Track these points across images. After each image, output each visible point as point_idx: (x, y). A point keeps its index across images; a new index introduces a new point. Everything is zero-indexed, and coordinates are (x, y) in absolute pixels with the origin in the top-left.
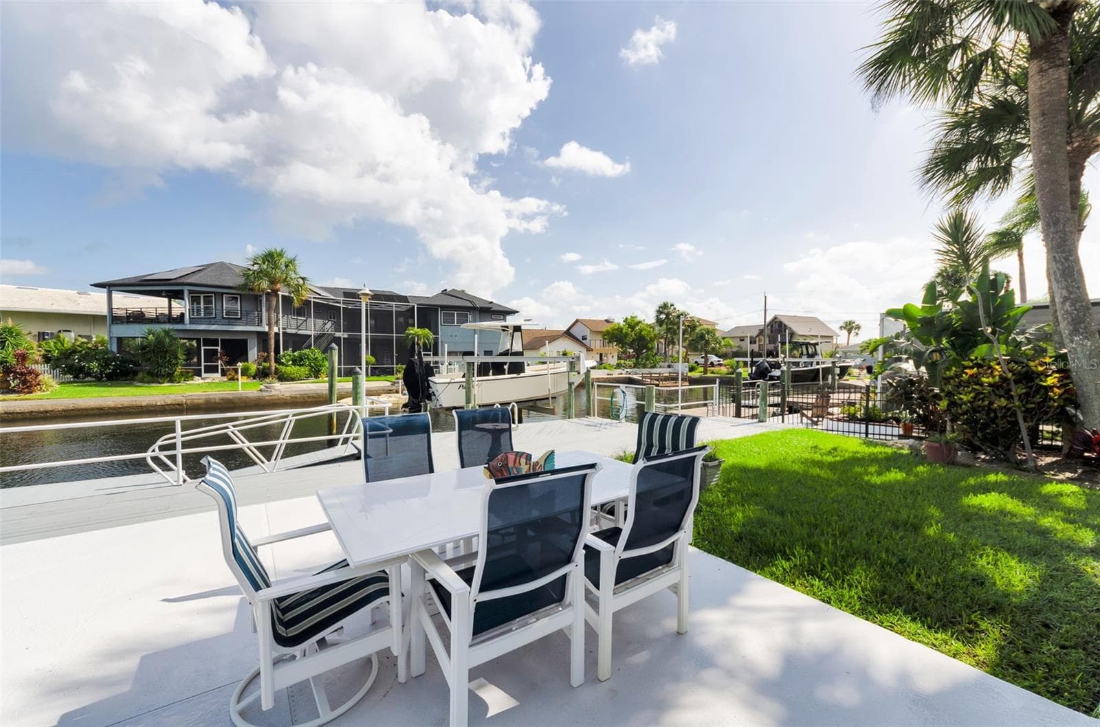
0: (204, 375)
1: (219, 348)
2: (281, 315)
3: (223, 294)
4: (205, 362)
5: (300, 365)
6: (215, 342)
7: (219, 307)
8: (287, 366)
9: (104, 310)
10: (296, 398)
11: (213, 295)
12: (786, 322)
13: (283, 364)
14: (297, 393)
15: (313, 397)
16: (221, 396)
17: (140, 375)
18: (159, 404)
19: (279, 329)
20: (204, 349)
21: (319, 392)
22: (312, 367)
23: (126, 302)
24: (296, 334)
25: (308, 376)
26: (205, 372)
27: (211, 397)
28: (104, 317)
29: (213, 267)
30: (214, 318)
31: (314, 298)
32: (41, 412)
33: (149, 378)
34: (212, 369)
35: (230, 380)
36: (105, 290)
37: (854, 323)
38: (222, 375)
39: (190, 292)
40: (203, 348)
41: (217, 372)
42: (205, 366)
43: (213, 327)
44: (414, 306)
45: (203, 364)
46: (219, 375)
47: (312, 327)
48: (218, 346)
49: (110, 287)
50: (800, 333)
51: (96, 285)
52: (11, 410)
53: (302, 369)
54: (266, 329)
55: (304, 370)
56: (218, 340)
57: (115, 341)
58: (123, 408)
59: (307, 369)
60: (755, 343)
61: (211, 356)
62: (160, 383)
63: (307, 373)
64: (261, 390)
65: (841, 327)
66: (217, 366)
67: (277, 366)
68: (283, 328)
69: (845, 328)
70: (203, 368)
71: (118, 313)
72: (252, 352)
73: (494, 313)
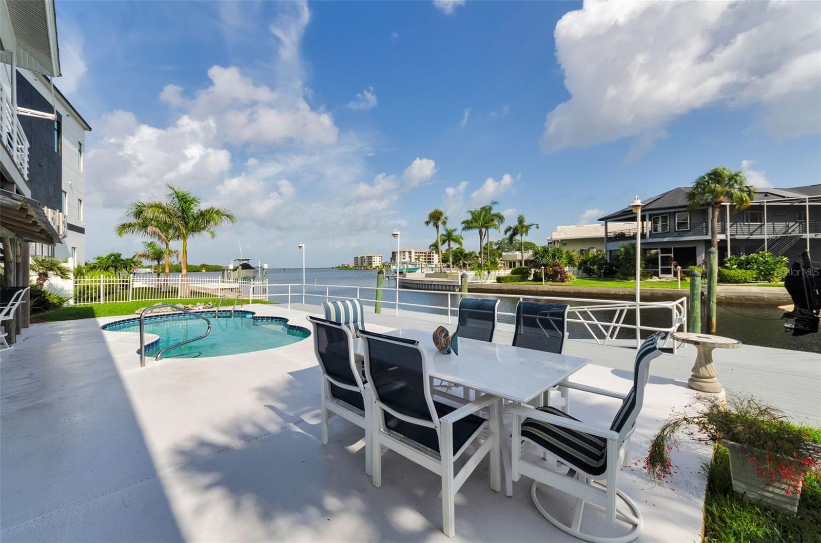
0: (661, 275)
1: (672, 255)
2: (728, 224)
3: (675, 213)
4: (661, 265)
5: (746, 269)
6: (669, 251)
7: (672, 223)
8: (731, 269)
9: (602, 234)
10: (732, 298)
11: (668, 215)
13: (727, 268)
14: (735, 294)
15: (751, 299)
16: (662, 292)
17: (618, 274)
18: (620, 293)
19: (727, 236)
20: (661, 256)
21: (758, 295)
22: (762, 271)
23: (616, 227)
24: (747, 240)
25: (757, 279)
26: (662, 273)
27: (655, 292)
28: (604, 238)
29: (671, 193)
30: (669, 232)
31: (767, 202)
34: (667, 271)
36: (604, 222)
38: (674, 276)
39: (651, 215)
41: (670, 273)
42: (661, 268)
43: (666, 239)
45: (660, 267)
46: (671, 276)
47: (767, 231)
48: (671, 253)
49: (606, 219)
51: (599, 220)
53: (749, 272)
54: (711, 237)
55: (752, 274)
56: (671, 248)
57: (608, 252)
58: (601, 294)
59: (754, 272)
61: (666, 261)
62: (628, 280)
63: (755, 276)
66: (671, 269)
67: (721, 269)
68: (731, 235)
70: (660, 270)
71: (610, 235)
72: (701, 258)
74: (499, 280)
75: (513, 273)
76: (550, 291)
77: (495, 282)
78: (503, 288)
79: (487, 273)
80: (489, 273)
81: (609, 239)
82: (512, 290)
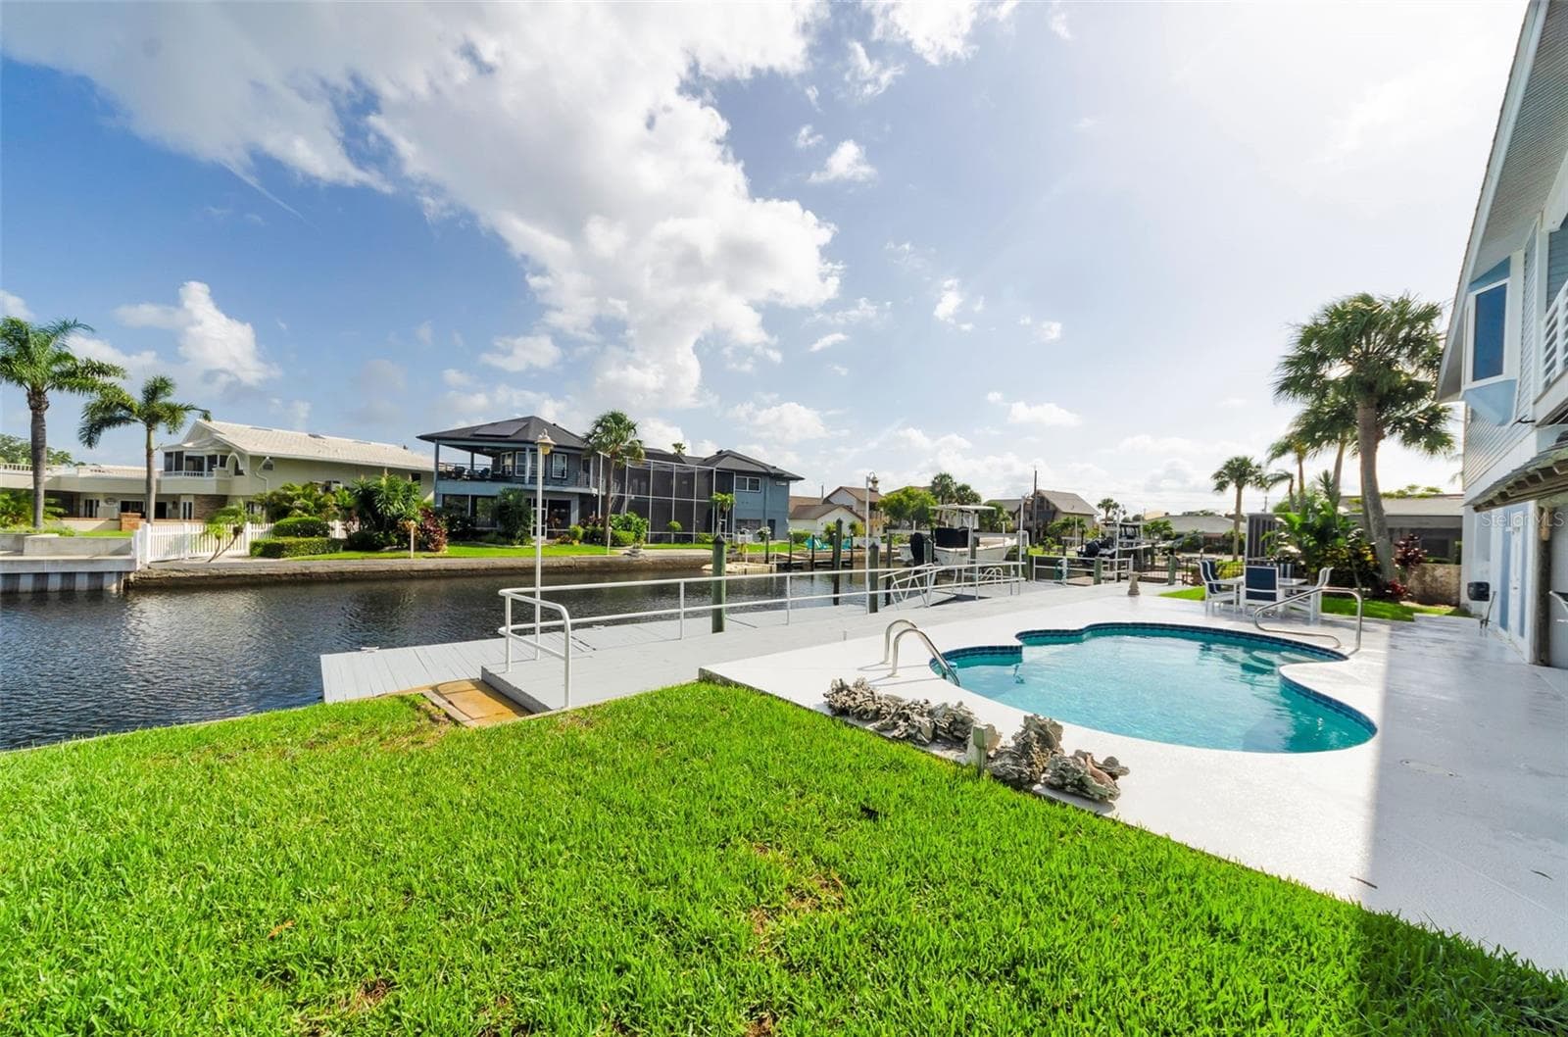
3: (552, 452)
5: (627, 530)
7: (548, 466)
8: (618, 530)
9: (431, 467)
12: (1046, 496)
13: (615, 528)
17: (492, 536)
22: (637, 532)
28: (429, 474)
32: (468, 570)
33: (502, 539)
35: (561, 543)
36: (435, 444)
37: (1113, 500)
40: (532, 509)
44: (711, 470)
45: (532, 525)
49: (437, 439)
51: (422, 438)
52: (449, 567)
54: (593, 491)
56: (546, 500)
57: (441, 498)
62: (513, 545)
63: (634, 538)
64: (627, 555)
65: (1099, 505)
67: (612, 531)
69: (1102, 506)
70: (532, 529)
71: (442, 469)
72: (575, 515)
73: (782, 479)
74: (262, 550)
76: (439, 570)
77: (247, 557)
78: (312, 570)
79: (231, 530)
80: (237, 532)
81: (444, 476)
82: (342, 573)
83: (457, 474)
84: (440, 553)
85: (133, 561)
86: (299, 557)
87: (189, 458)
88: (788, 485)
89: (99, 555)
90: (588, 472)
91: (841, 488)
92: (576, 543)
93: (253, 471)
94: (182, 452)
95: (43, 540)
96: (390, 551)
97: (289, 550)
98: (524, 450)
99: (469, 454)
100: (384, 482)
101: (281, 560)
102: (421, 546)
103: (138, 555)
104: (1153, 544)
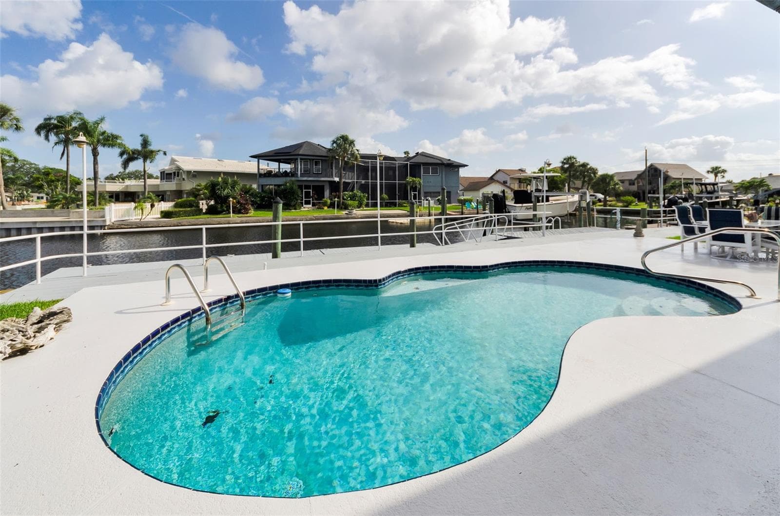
0: (304, 206)
1: (311, 191)
3: (313, 160)
4: (305, 198)
5: (354, 200)
6: (309, 187)
7: (311, 166)
9: (255, 171)
11: (308, 160)
12: (659, 167)
13: (345, 200)
22: (359, 201)
24: (345, 182)
25: (358, 207)
26: (305, 204)
29: (305, 145)
30: (309, 173)
33: (285, 207)
34: (307, 203)
35: (318, 208)
36: (256, 160)
37: (720, 168)
38: (312, 206)
39: (301, 159)
40: (304, 190)
41: (310, 204)
43: (310, 179)
44: (407, 164)
45: (304, 199)
46: (311, 206)
47: (350, 178)
48: (310, 189)
49: (258, 157)
50: (674, 177)
51: (251, 157)
54: (337, 179)
55: (356, 203)
56: (311, 185)
57: (260, 187)
59: (357, 202)
60: (634, 184)
61: (307, 195)
62: (290, 210)
64: (346, 214)
65: (708, 172)
66: (310, 200)
67: (343, 201)
69: (712, 172)
70: (304, 202)
71: (262, 172)
72: (327, 193)
73: (452, 167)
74: (166, 214)
75: (176, 206)
77: (159, 218)
79: (150, 206)
80: (152, 206)
81: (261, 175)
83: (269, 174)
84: (248, 215)
85: (105, 221)
86: (181, 218)
87: (167, 174)
88: (458, 170)
89: (96, 218)
90: (332, 169)
91: (499, 170)
92: (326, 208)
93: (188, 178)
94: (164, 172)
95: (76, 212)
96: (225, 214)
97: (175, 214)
98: (297, 159)
99: (278, 163)
100: (220, 179)
101: (172, 219)
102: (237, 211)
103: (107, 218)
104: (731, 197)
